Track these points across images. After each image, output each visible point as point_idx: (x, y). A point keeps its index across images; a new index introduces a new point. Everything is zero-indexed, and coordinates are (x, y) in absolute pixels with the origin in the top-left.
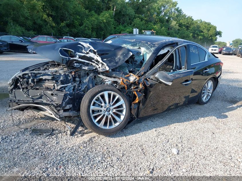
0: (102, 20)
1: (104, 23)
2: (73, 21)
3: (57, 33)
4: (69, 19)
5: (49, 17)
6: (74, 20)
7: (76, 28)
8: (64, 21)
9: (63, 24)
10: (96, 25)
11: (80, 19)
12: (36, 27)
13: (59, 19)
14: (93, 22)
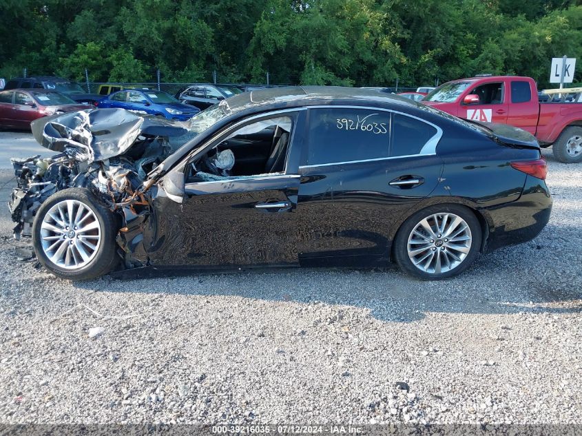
0: (540, 38)
1: (546, 44)
2: (454, 48)
3: (409, 80)
4: (445, 43)
5: (394, 43)
6: (457, 45)
7: (461, 64)
8: (429, 51)
9: (426, 58)
10: (520, 51)
11: (474, 42)
12: (361, 70)
13: (421, 47)
14: (512, 46)
